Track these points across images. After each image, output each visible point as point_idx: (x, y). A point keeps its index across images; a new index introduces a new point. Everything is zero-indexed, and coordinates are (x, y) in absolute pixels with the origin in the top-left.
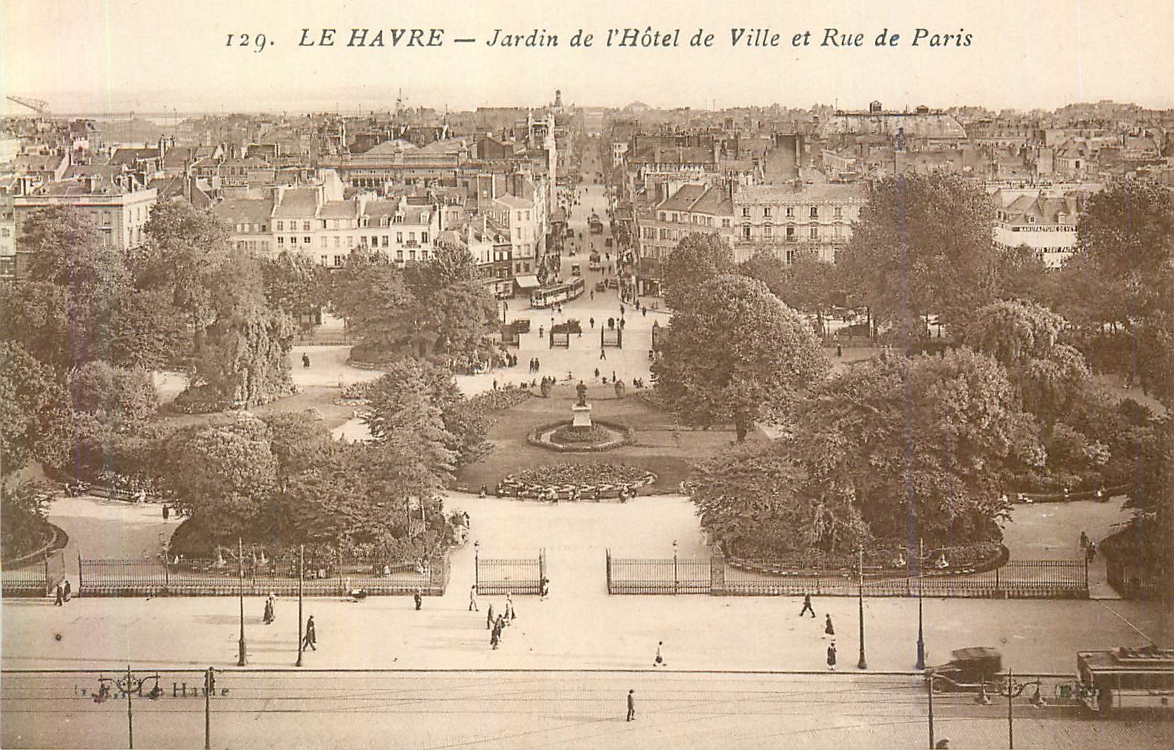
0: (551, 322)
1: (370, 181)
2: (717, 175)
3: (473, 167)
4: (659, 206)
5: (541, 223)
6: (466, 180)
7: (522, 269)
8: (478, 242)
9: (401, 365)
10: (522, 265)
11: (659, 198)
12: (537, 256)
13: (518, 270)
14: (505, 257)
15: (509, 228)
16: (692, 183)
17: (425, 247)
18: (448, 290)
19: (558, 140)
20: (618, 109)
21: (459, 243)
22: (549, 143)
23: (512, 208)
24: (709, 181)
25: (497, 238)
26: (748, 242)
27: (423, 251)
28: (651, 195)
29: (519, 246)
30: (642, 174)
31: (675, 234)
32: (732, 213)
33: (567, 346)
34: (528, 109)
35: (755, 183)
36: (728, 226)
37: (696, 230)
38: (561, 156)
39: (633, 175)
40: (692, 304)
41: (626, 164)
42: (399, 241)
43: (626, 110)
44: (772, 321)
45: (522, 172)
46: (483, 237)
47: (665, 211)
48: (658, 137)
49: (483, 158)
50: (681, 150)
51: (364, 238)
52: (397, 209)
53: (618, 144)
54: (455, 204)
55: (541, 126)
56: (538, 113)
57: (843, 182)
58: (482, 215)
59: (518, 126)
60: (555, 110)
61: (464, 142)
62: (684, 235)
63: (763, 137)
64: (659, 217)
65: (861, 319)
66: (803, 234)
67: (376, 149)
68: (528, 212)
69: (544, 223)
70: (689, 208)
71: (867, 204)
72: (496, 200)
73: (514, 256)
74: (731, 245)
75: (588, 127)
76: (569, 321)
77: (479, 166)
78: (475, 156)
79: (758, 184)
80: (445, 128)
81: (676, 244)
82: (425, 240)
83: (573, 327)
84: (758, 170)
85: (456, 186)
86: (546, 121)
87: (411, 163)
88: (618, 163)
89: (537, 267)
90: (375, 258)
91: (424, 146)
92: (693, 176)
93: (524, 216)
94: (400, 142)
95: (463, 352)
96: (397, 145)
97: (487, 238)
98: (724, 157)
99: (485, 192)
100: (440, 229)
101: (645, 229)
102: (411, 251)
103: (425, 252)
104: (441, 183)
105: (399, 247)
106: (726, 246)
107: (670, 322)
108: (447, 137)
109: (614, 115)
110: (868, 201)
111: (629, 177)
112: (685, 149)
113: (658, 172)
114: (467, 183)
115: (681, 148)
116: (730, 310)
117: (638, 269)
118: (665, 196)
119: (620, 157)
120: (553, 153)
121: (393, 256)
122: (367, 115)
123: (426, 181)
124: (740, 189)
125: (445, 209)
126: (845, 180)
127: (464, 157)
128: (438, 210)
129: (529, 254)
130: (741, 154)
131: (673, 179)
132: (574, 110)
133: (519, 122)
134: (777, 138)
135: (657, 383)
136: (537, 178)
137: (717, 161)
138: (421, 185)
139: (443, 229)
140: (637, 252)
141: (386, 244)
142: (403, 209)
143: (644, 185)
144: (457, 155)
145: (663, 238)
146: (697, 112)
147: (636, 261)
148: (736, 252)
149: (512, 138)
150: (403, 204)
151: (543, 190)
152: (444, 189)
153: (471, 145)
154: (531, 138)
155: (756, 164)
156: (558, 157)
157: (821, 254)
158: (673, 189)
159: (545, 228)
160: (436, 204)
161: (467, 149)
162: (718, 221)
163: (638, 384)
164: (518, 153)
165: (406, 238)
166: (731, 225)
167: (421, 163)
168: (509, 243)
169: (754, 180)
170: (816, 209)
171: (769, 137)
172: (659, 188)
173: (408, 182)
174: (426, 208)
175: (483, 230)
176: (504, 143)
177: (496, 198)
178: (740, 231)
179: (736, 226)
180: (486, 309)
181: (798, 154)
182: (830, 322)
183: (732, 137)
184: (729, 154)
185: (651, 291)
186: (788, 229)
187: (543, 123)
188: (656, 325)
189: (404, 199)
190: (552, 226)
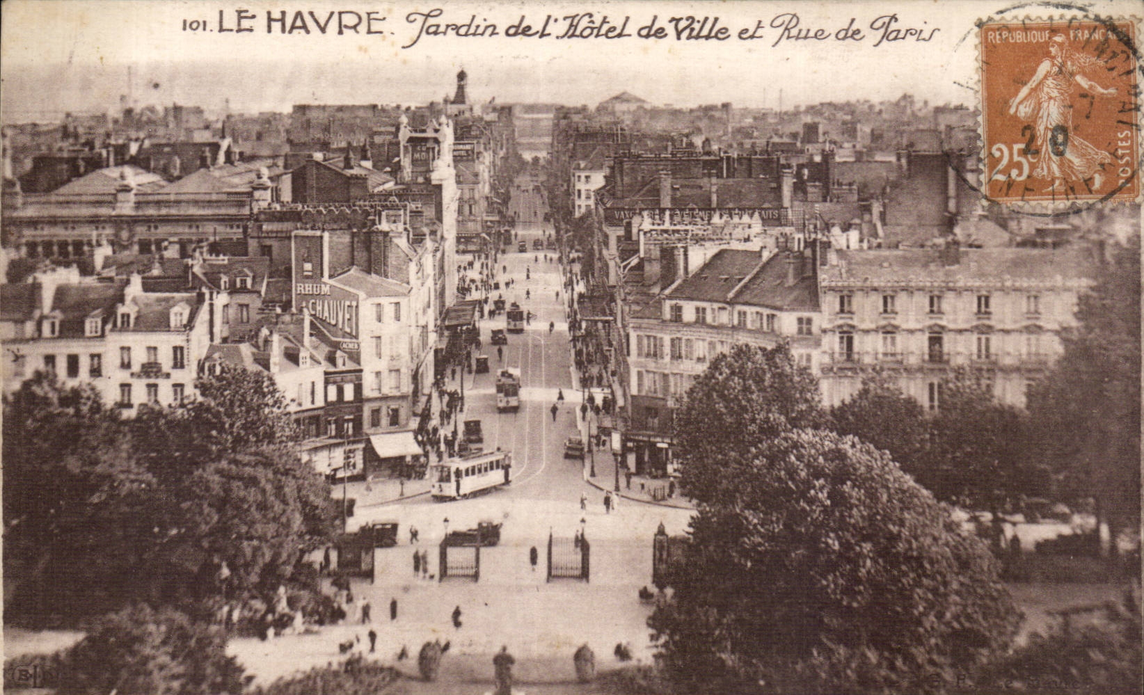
0: (442, 524)
1: (63, 245)
2: (787, 230)
3: (281, 217)
4: (667, 292)
5: (425, 327)
6: (268, 242)
7: (385, 421)
8: (291, 365)
9: (122, 618)
10: (384, 412)
11: (668, 275)
12: (416, 392)
13: (375, 423)
14: (349, 394)
15: (356, 337)
16: (736, 246)
17: (178, 376)
18: (224, 464)
19: (461, 166)
20: (584, 108)
21: (252, 367)
22: (444, 171)
23: (362, 295)
24: (771, 242)
25: (331, 359)
26: (849, 365)
27: (175, 385)
28: (654, 269)
29: (378, 374)
30: (635, 231)
31: (701, 349)
32: (816, 306)
33: (476, 577)
34: (398, 107)
35: (865, 245)
36: (809, 332)
37: (742, 339)
38: (466, 196)
39: (615, 233)
40: (737, 490)
41: (601, 211)
42: (126, 365)
43: (601, 109)
44: (902, 523)
45: (384, 226)
46: (302, 355)
47: (681, 303)
48: (666, 159)
49: (304, 202)
50: (713, 185)
51: (50, 359)
52: (121, 299)
53: (583, 175)
54: (244, 290)
55: (426, 140)
56: (419, 118)
57: (1044, 245)
58: (301, 311)
59: (378, 140)
60: (453, 109)
61: (265, 172)
62: (719, 349)
63: (879, 157)
64: (667, 314)
65: (1083, 522)
66: (961, 349)
67: (76, 186)
68: (397, 304)
69: (431, 327)
70: (731, 295)
71: (1092, 289)
72: (332, 282)
73: (367, 392)
74: (815, 371)
75: (524, 140)
76: (480, 524)
77: (295, 216)
78: (287, 196)
79: (870, 248)
80: (225, 144)
81: (701, 369)
82: (179, 363)
83: (488, 535)
84: (870, 222)
85: (246, 254)
86: (436, 131)
87: (151, 211)
88: (583, 210)
89: (415, 415)
90: (74, 398)
91: (179, 178)
92: (738, 233)
93: (389, 311)
94: (128, 171)
95: (254, 592)
96: (122, 177)
97: (312, 358)
98: (800, 195)
99: (308, 266)
100: (212, 339)
101: (639, 338)
102: (149, 386)
103: (178, 387)
104: (215, 249)
105: (124, 376)
106: (803, 371)
107: (690, 525)
108: (229, 160)
109: (576, 118)
110: (1093, 283)
111: (606, 236)
112: (721, 181)
113: (667, 226)
114: (270, 247)
115: (714, 180)
116: (811, 501)
117: (625, 420)
118: (681, 272)
119: (588, 198)
120: (450, 194)
121: (110, 396)
122: (58, 122)
123: (183, 245)
124: (833, 258)
125: (222, 299)
126: (1049, 240)
127: (264, 199)
128: (207, 302)
129: (398, 388)
130: (835, 190)
131: (698, 240)
132: (494, 109)
133: (380, 133)
134: (909, 162)
135: (663, 651)
136: (417, 240)
137: (786, 203)
138: (172, 252)
139: (217, 341)
140: (624, 382)
141: (96, 372)
142: (134, 301)
143: (637, 251)
144: (250, 194)
145: (676, 356)
146: (745, 112)
147: (620, 402)
148: (825, 385)
149: (364, 163)
150: (135, 288)
151: (429, 262)
152: (223, 259)
153: (279, 176)
154: (406, 162)
155: (868, 209)
156: (461, 199)
157: (997, 391)
158: (697, 257)
159: (433, 337)
160: (204, 290)
161: (269, 183)
162: (788, 323)
163: (621, 652)
164: (376, 190)
165: (139, 357)
166: (815, 329)
167: (174, 211)
168: (356, 367)
169: (861, 241)
170: (987, 298)
171: (893, 159)
172: (667, 255)
173: (145, 247)
174: (182, 300)
175: (301, 342)
176: (349, 172)
177: (331, 277)
178: (832, 343)
179: (824, 331)
180: (305, 503)
181: (952, 190)
182: (1019, 526)
183: (818, 159)
184: (810, 189)
185: (652, 463)
186: (931, 339)
187: (430, 134)
188: (661, 531)
189: (136, 280)
190: (446, 333)
